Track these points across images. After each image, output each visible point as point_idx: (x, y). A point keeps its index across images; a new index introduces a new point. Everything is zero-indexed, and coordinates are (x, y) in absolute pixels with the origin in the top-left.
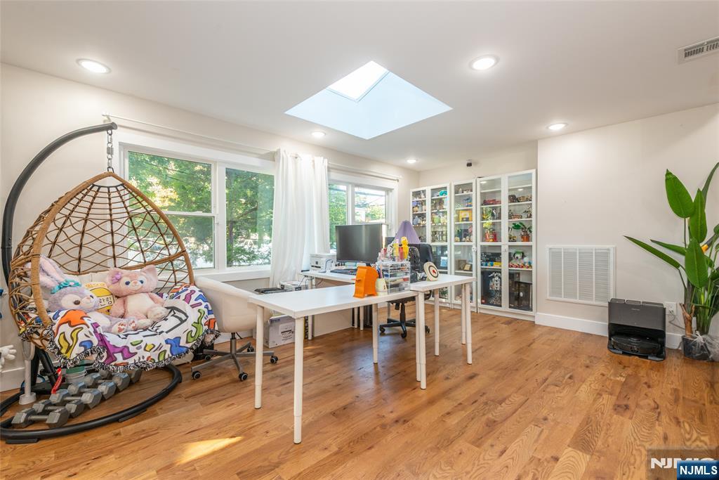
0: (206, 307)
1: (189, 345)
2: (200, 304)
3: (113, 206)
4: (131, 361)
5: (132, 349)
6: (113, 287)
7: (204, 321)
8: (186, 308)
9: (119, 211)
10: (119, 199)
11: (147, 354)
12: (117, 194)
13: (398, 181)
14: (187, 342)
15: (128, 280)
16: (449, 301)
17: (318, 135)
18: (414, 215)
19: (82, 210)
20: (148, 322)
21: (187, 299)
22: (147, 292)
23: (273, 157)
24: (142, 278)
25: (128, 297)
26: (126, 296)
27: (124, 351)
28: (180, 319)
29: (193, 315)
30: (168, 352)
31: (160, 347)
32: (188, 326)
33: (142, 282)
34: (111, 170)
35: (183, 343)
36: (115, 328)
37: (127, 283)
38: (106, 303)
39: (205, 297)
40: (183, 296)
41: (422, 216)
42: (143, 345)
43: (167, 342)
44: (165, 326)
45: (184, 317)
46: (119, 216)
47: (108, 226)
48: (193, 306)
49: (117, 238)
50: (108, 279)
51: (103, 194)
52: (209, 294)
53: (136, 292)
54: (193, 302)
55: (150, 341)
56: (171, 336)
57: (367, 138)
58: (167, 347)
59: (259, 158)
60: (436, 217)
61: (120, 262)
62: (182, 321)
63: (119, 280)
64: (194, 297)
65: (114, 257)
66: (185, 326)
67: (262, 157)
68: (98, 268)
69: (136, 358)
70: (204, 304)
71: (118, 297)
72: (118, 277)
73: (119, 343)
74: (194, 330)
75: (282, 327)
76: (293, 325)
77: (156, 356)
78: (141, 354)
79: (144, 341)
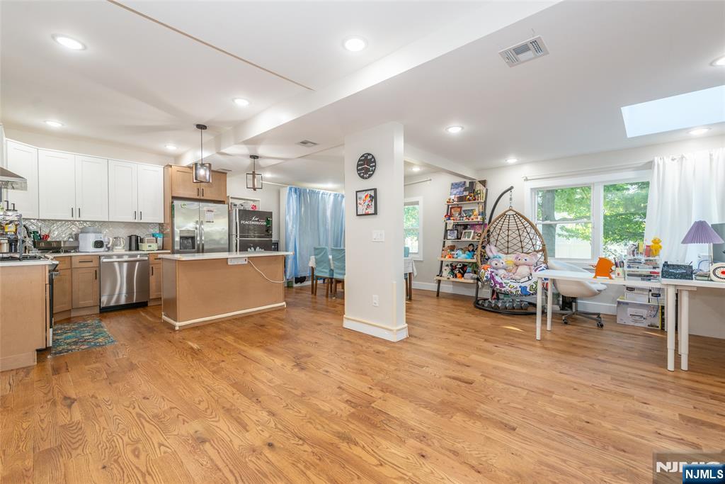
3: (517, 223)
4: (503, 289)
5: (504, 285)
9: (520, 225)
10: (519, 220)
11: (509, 289)
12: (517, 218)
14: (530, 290)
19: (505, 227)
21: (536, 270)
22: (529, 265)
23: (650, 165)
24: (526, 258)
25: (520, 266)
27: (501, 284)
29: (535, 278)
30: (520, 291)
31: (516, 288)
32: (532, 283)
33: (525, 260)
34: (511, 208)
35: (528, 290)
37: (520, 259)
38: (511, 267)
42: (509, 285)
43: (520, 287)
46: (521, 227)
47: (517, 232)
49: (522, 238)
51: (512, 218)
53: (523, 264)
55: (512, 284)
56: (523, 285)
58: (520, 289)
59: (634, 170)
62: (529, 280)
63: (517, 258)
64: (539, 269)
65: (522, 247)
66: (530, 282)
67: (638, 169)
73: (500, 281)
74: (535, 286)
75: (630, 311)
76: (644, 312)
77: (514, 291)
78: (507, 289)
79: (511, 283)
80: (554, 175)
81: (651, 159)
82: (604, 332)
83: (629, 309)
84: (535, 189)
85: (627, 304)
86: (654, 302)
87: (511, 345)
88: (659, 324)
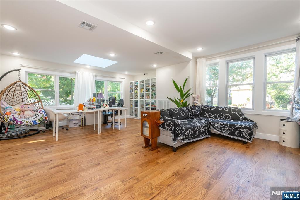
0: (45, 114)
1: (39, 123)
2: (43, 113)
3: (21, 89)
4: (22, 124)
5: (23, 122)
6: (21, 109)
7: (43, 117)
8: (39, 114)
9: (23, 90)
10: (23, 87)
11: (26, 123)
12: (22, 86)
13: (125, 79)
14: (38, 122)
15: (25, 107)
16: (138, 117)
17: (88, 67)
18: (131, 90)
19: (13, 90)
20: (29, 117)
21: (39, 112)
22: (31, 110)
23: (75, 73)
24: (29, 107)
25: (25, 111)
26: (24, 111)
27: (20, 122)
28: (37, 116)
29: (40, 116)
30: (33, 123)
31: (30, 122)
32: (39, 118)
33: (29, 108)
34: (20, 80)
35: (37, 122)
36: (19, 117)
37: (25, 108)
38: (19, 113)
39: (45, 111)
40: (38, 111)
41: (133, 90)
42: (26, 121)
43: (32, 121)
44: (32, 118)
45: (38, 116)
46: (24, 91)
47: (20, 94)
48: (40, 113)
49: (23, 97)
50: (20, 107)
51: (18, 86)
52: (46, 111)
53: (27, 110)
54: (41, 112)
55: (28, 121)
56: (34, 120)
57: (104, 67)
60: (136, 91)
61: (24, 103)
62: (37, 117)
63: (23, 107)
64: (41, 111)
65: (23, 101)
66: (37, 118)
67: (71, 73)
68: (18, 104)
69: (24, 124)
70: (44, 113)
71: (22, 111)
72: (23, 106)
73: (19, 120)
74: (40, 119)
75: (74, 122)
76: (77, 122)
77: (29, 124)
78: (25, 123)
79: (26, 120)
80: (37, 68)
81: (75, 71)
82: (69, 131)
83: (73, 122)
84: (27, 72)
85: (73, 120)
86: (80, 118)
87: (52, 146)
88: (81, 125)
